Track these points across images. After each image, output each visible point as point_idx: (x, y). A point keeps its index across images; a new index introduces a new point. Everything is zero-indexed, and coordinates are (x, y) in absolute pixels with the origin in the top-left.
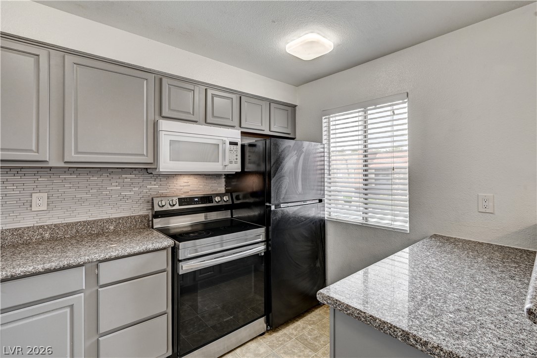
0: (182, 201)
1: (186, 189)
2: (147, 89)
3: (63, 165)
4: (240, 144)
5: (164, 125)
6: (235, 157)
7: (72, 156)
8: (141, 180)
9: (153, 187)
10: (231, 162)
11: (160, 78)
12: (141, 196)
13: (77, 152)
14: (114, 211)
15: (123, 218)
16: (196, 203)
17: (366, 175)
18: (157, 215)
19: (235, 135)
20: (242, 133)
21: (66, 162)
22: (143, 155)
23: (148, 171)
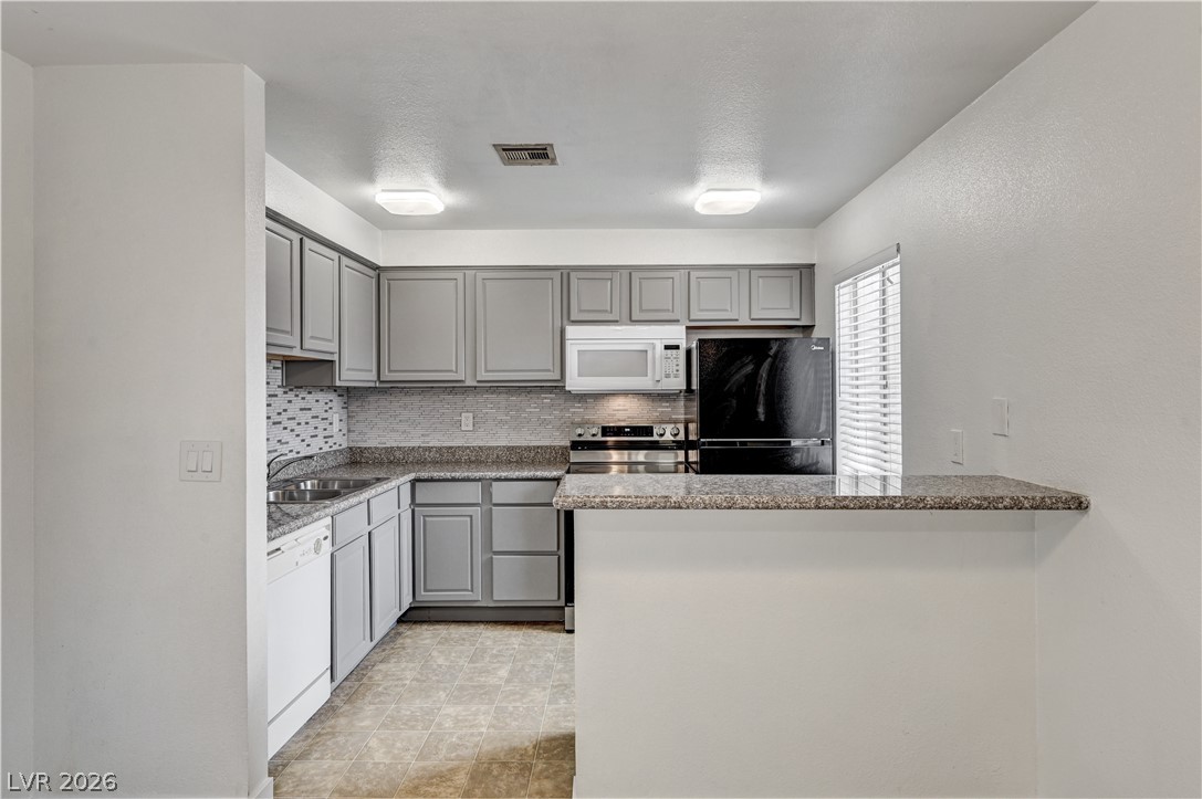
0: (606, 431)
1: (621, 415)
2: (552, 288)
3: (476, 384)
4: (683, 346)
5: (571, 331)
6: (675, 368)
7: (483, 375)
8: (561, 401)
9: (577, 411)
10: (667, 376)
11: (566, 273)
12: (562, 421)
13: (487, 371)
14: (532, 438)
15: (542, 447)
16: (627, 434)
17: (885, 396)
18: (576, 445)
19: (677, 334)
20: (688, 328)
21: (478, 382)
22: (549, 371)
23: (557, 388)
